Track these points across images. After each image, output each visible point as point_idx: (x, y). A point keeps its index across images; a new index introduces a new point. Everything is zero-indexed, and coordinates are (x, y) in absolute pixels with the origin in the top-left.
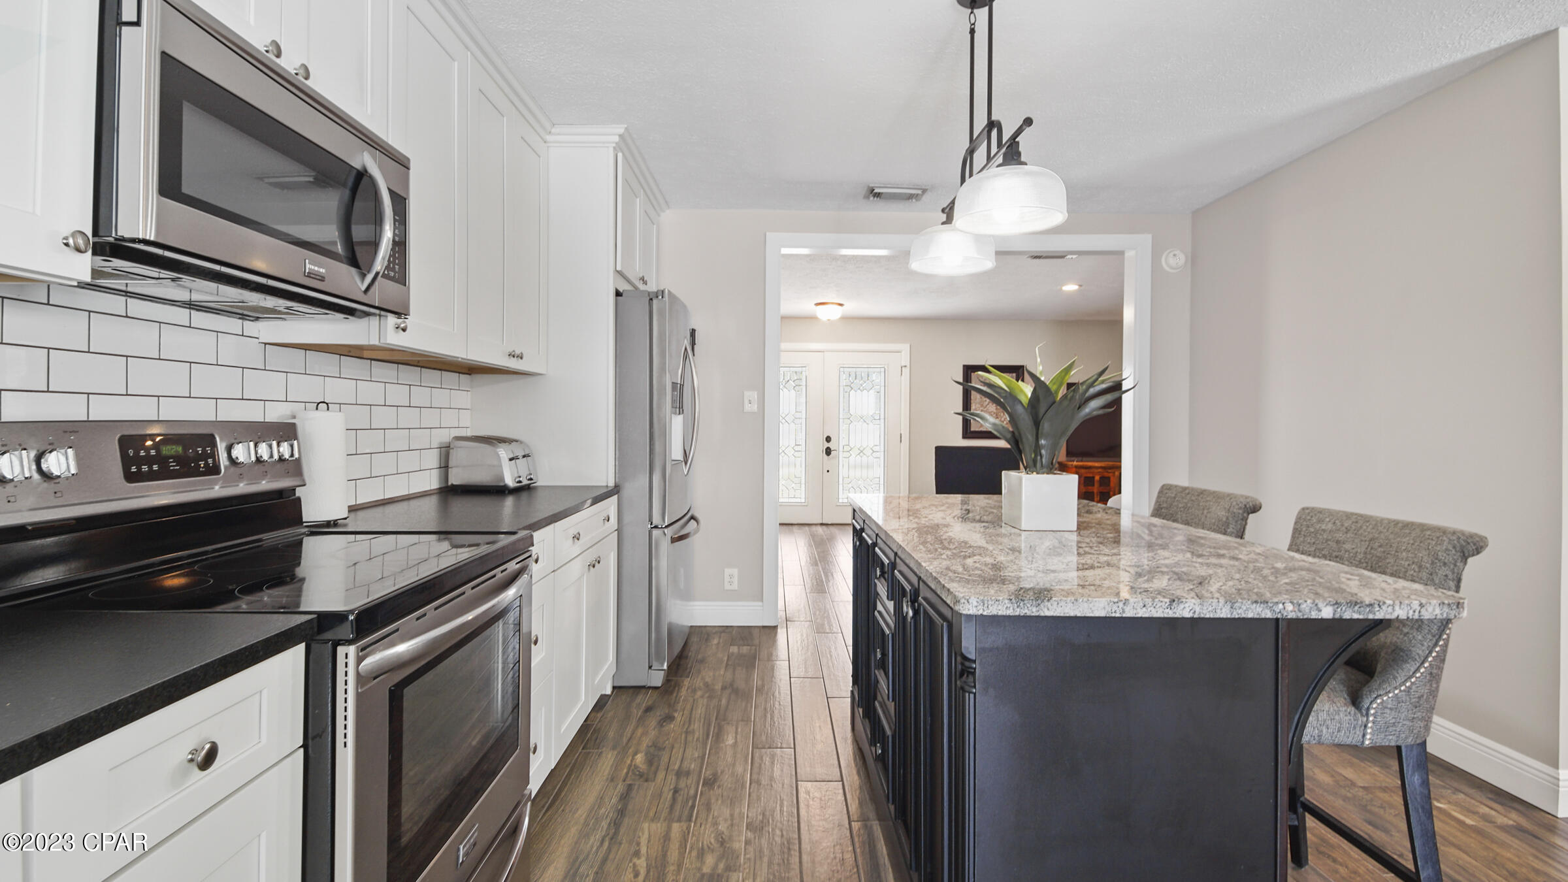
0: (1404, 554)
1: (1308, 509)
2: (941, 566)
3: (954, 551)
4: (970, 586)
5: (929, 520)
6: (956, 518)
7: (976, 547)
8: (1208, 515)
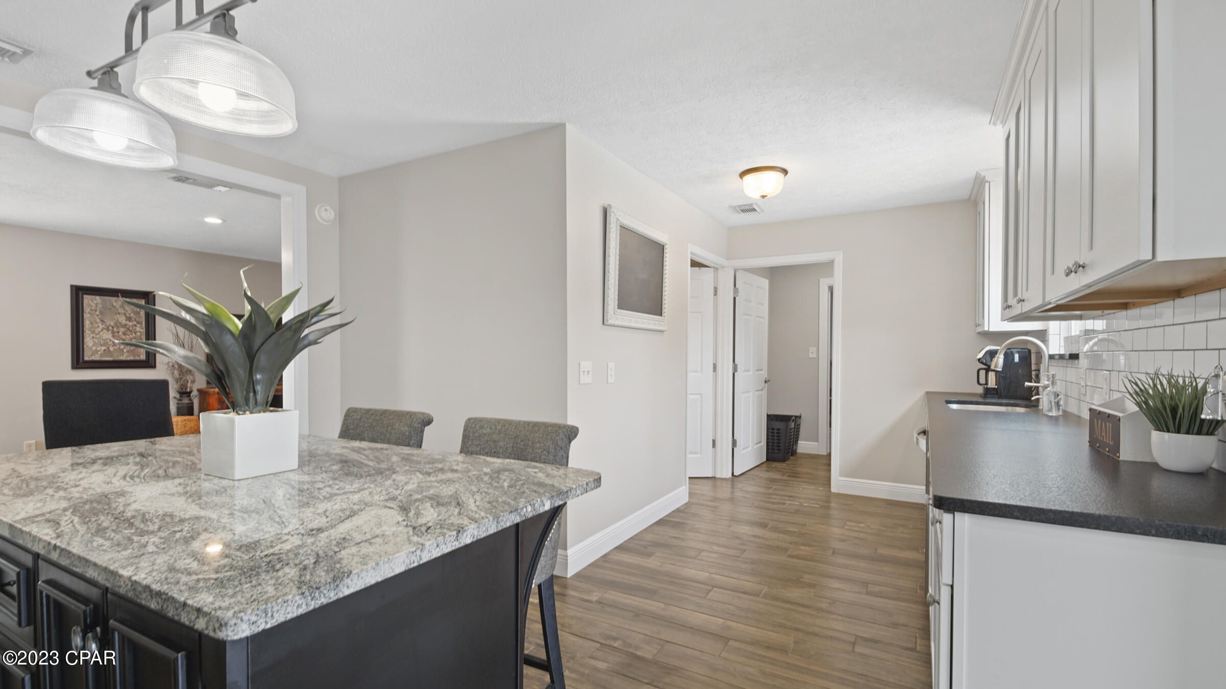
0: (538, 444)
1: (472, 419)
2: (156, 567)
3: (161, 534)
4: (230, 592)
5: (85, 489)
6: (128, 479)
7: (189, 519)
8: (393, 432)
